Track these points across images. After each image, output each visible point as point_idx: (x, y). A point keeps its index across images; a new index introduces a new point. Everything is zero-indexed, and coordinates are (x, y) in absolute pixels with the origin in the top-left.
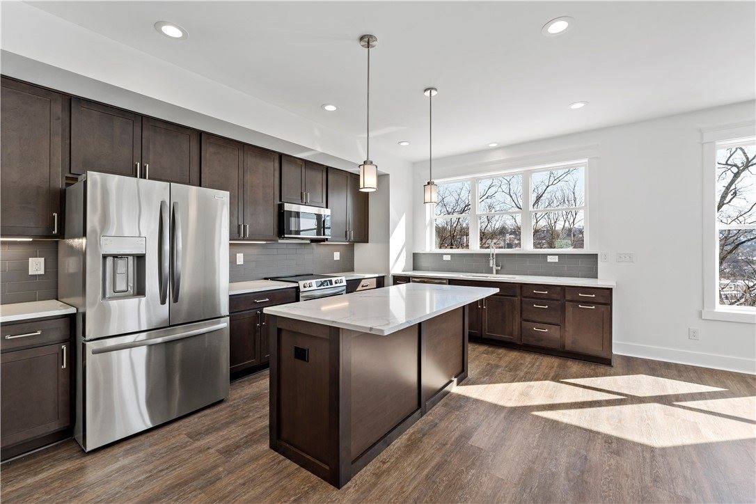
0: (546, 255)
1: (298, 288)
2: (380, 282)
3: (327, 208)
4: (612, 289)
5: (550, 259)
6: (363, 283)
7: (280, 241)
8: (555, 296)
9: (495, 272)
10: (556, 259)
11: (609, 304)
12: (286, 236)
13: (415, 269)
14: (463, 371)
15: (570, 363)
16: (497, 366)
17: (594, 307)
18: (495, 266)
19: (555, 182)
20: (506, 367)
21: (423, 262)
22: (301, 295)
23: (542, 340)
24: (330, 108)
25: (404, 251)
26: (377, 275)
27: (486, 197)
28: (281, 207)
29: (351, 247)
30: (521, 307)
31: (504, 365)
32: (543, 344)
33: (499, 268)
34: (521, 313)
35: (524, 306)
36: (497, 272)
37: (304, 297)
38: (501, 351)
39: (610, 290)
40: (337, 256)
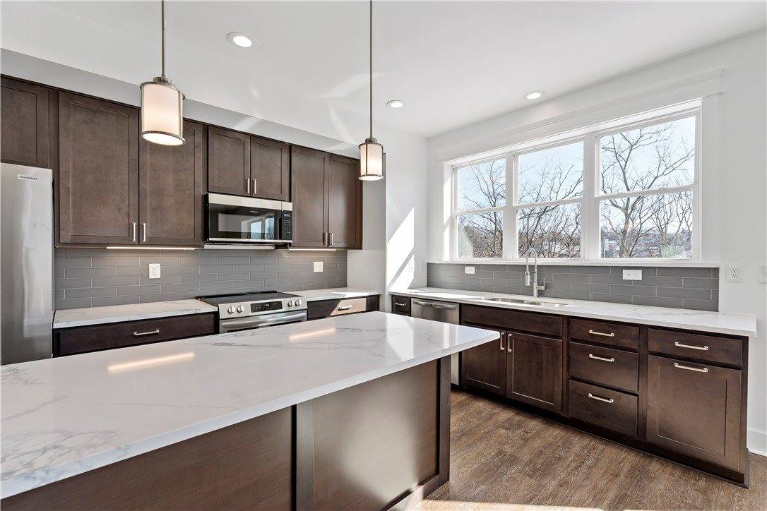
0: (620, 269)
1: (217, 314)
2: (373, 304)
3: (290, 201)
4: (747, 338)
5: (627, 275)
6: (341, 305)
7: (207, 247)
8: (626, 342)
9: (536, 293)
10: (637, 276)
11: (740, 367)
12: (210, 239)
13: (430, 284)
14: (437, 472)
15: (655, 466)
16: (514, 460)
17: (705, 370)
18: (535, 285)
19: (668, 171)
20: (530, 462)
21: (443, 276)
22: (222, 324)
23: (603, 417)
24: (242, 41)
25: (412, 261)
26: (367, 294)
27: (573, 194)
28: (206, 198)
29: (342, 254)
30: (568, 356)
31: (526, 458)
32: (606, 424)
33: (543, 288)
34: (568, 365)
35: (572, 354)
36: (541, 294)
37: (225, 327)
38: (534, 424)
39: (744, 340)
40: (318, 267)
